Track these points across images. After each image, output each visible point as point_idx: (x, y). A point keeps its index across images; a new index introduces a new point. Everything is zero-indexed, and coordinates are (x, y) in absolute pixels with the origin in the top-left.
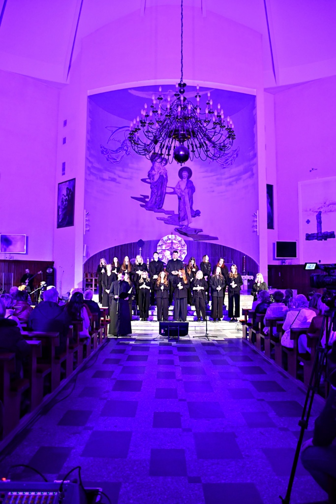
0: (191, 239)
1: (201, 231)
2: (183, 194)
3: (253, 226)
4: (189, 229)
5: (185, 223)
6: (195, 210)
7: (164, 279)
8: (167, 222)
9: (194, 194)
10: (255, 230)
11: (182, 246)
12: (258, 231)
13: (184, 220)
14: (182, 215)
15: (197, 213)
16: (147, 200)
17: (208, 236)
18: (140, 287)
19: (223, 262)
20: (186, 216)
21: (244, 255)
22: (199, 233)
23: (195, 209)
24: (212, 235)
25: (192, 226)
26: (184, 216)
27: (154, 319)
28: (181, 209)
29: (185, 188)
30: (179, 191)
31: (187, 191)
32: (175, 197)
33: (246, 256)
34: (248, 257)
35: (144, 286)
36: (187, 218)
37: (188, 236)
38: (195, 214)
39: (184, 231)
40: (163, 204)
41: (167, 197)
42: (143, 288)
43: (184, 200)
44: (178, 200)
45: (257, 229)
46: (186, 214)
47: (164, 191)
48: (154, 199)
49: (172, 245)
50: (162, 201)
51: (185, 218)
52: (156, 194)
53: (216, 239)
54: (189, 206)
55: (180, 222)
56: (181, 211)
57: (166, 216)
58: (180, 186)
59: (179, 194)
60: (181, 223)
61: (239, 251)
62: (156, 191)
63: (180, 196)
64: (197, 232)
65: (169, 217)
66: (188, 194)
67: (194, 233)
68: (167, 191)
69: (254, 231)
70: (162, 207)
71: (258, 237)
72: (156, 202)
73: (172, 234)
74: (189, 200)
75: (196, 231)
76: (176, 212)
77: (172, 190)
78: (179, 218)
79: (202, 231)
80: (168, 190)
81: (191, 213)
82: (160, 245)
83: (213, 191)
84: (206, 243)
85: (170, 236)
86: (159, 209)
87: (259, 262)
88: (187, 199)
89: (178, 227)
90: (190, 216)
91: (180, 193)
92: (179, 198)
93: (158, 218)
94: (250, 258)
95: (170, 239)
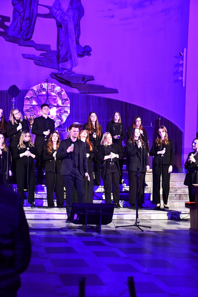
0: (76, 91)
1: (92, 78)
2: (66, 18)
3: (176, 73)
4: (73, 75)
5: (68, 66)
6: (83, 46)
7: (57, 144)
8: (39, 62)
9: (83, 18)
10: (180, 78)
11: (64, 101)
12: (184, 80)
13: (66, 61)
14: (63, 52)
15: (86, 51)
16: (8, 24)
17: (103, 86)
18: (21, 155)
19: (140, 123)
20: (69, 54)
21: (159, 116)
22: (88, 83)
23: (83, 43)
24: (108, 85)
25: (78, 70)
26: (67, 54)
27: (44, 205)
28: (61, 43)
29: (69, 9)
30: (58, 12)
31: (71, 13)
32: (52, 22)
33: (162, 117)
34: (166, 119)
35: (27, 153)
36: (71, 58)
37: (72, 87)
38: (84, 52)
39: (65, 77)
40: (32, 33)
41: (40, 22)
42: (25, 157)
43: (67, 29)
44: (56, 28)
45: (182, 77)
46: (68, 51)
47: (35, 11)
48: (19, 24)
49: (47, 98)
50: (30, 29)
51: (67, 57)
52: (22, 14)
53: (115, 91)
54: (74, 39)
55: (59, 63)
56: (61, 46)
57: (38, 53)
58: (60, 4)
59: (58, 18)
60: (61, 66)
61: (150, 111)
62: (22, 10)
63: (60, 20)
64: (86, 80)
65: (41, 55)
66: (74, 20)
67: (81, 82)
68: (39, 12)
69: (177, 81)
70: (31, 37)
71: (183, 91)
72: (21, 30)
73: (47, 82)
74: (75, 29)
75: (85, 78)
76: (54, 48)
77: (47, 11)
78: (58, 58)
79: (93, 80)
80: (42, 10)
81: (77, 50)
82: (28, 99)
83: (113, 17)
84: (100, 98)
85: (45, 85)
86: (26, 40)
87: (184, 127)
88: (71, 26)
89: (56, 71)
90: (76, 55)
91: (61, 17)
92: (59, 25)
93: (24, 56)
94: (169, 121)
95: (44, 89)
